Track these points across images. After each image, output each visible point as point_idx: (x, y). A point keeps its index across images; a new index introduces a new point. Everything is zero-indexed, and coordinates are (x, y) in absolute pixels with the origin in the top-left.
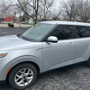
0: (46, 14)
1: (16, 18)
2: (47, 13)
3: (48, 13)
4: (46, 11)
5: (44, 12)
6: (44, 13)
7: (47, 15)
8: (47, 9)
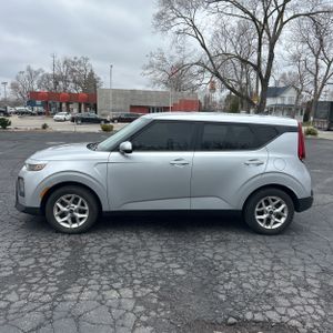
0: (323, 85)
1: (215, 103)
2: (325, 81)
3: (329, 81)
4: (322, 72)
5: (316, 76)
6: (316, 79)
7: (326, 88)
8: (329, 66)
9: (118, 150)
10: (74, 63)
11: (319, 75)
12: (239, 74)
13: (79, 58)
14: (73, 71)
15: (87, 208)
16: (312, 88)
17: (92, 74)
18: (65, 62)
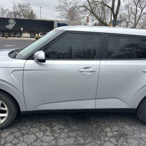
0: (138, 20)
2: (140, 18)
3: (142, 18)
5: (136, 15)
6: (135, 17)
8: (142, 11)
9: (33, 59)
10: (23, 7)
11: (137, 15)
12: (101, 14)
13: (26, 4)
14: (23, 10)
15: (6, 109)
16: (134, 21)
17: (32, 12)
18: (19, 6)
